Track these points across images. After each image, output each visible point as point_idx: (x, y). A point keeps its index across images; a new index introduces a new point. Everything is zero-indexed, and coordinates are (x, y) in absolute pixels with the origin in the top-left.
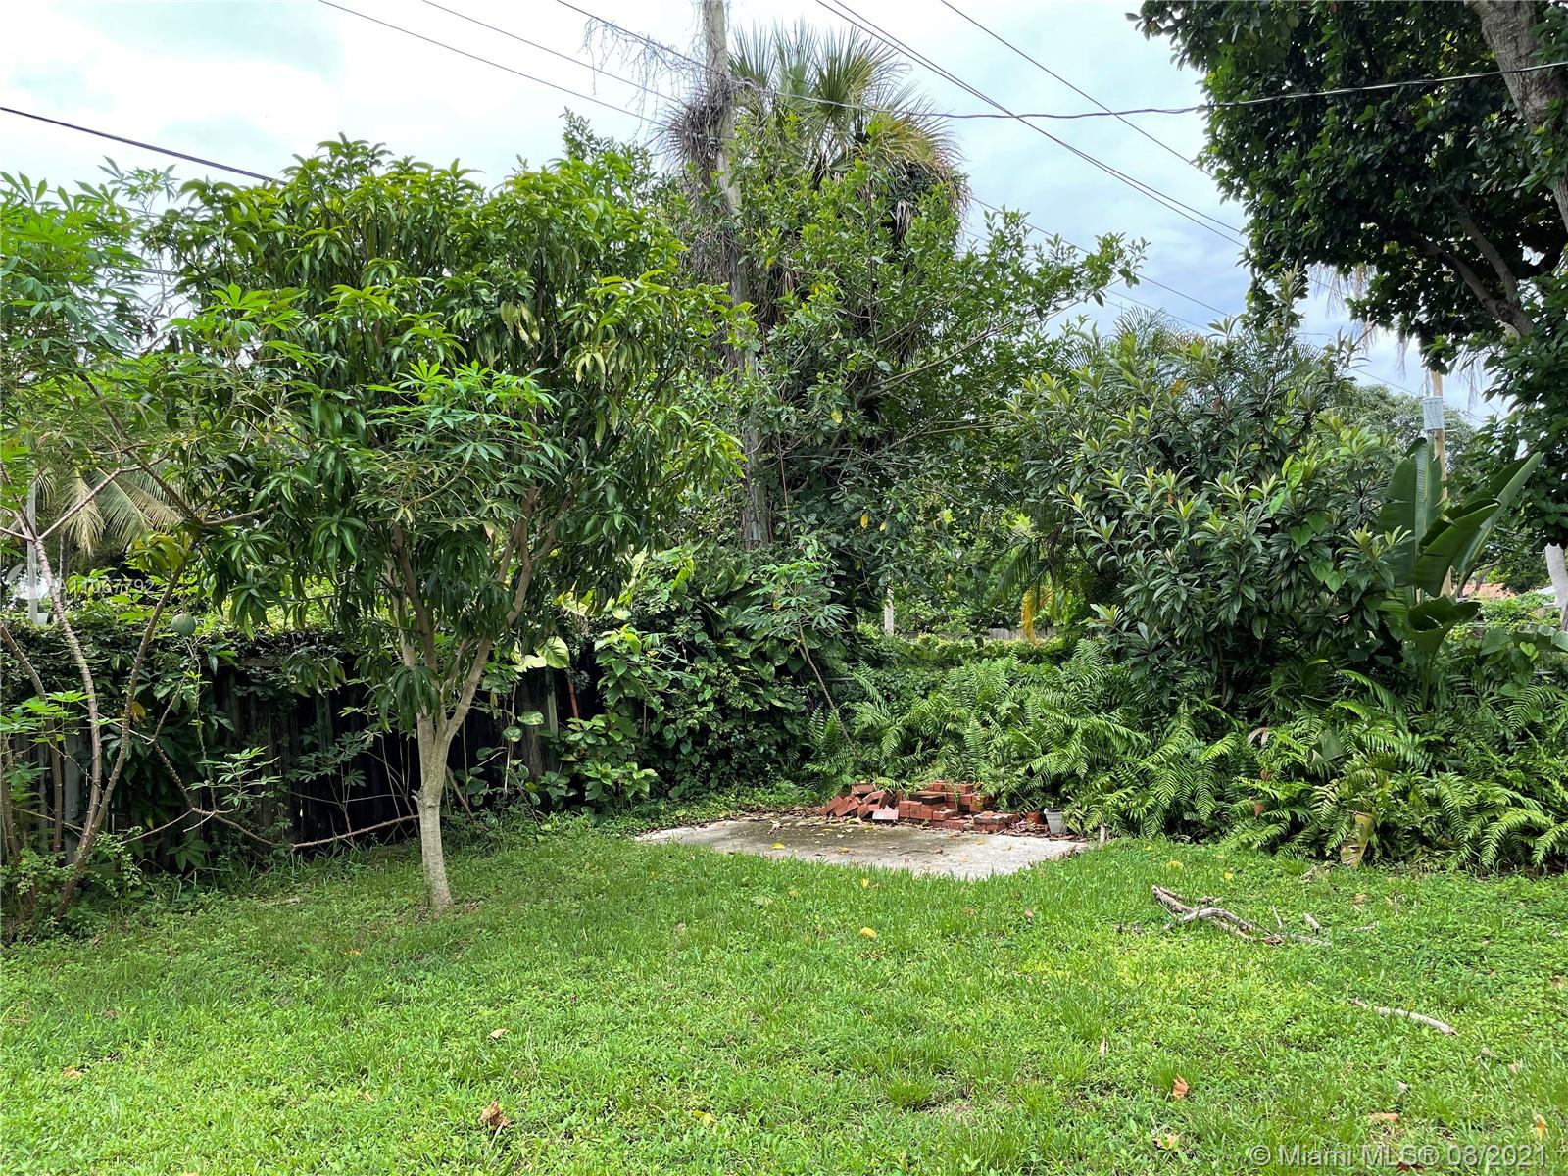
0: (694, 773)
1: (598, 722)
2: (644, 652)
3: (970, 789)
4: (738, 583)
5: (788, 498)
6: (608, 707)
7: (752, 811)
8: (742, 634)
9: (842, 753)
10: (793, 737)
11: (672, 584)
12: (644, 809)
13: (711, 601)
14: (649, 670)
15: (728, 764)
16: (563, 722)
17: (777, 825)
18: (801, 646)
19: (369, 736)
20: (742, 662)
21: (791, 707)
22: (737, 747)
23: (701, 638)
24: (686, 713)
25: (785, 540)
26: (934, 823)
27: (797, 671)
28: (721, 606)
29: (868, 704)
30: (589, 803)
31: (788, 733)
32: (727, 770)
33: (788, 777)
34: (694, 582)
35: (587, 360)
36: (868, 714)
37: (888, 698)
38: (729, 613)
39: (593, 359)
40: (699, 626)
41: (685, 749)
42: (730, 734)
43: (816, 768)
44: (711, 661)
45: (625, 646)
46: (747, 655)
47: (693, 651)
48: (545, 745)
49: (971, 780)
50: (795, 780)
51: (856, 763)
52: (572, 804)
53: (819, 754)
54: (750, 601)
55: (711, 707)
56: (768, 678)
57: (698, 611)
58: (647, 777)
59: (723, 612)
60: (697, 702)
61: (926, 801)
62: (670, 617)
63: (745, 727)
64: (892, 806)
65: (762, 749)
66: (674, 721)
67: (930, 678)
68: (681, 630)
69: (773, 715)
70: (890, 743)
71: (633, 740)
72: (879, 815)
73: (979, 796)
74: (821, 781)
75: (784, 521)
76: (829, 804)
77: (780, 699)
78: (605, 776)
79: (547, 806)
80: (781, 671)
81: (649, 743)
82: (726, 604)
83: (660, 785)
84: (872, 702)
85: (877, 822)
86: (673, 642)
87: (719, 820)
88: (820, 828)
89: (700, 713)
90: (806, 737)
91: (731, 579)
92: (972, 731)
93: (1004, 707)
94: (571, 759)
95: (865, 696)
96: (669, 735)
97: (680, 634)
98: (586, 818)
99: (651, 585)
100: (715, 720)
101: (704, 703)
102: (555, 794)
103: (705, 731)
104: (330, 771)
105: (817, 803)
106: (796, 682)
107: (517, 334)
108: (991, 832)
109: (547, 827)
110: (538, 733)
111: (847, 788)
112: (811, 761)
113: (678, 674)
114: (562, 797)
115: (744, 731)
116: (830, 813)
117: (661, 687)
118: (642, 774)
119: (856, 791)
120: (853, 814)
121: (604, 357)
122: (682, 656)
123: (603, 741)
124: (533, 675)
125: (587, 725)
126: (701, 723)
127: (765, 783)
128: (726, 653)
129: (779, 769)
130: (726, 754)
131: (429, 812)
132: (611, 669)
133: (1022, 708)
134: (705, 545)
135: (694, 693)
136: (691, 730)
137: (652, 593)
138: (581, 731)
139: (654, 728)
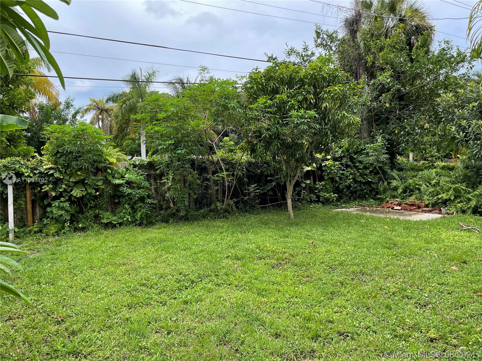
0: (347, 197)
1: (323, 183)
2: (334, 166)
3: (422, 202)
4: (360, 149)
5: (374, 125)
6: (325, 180)
7: (362, 206)
8: (360, 162)
9: (387, 193)
10: (374, 189)
11: (342, 149)
12: (334, 204)
13: (352, 153)
14: (336, 171)
15: (356, 195)
16: (315, 183)
17: (368, 209)
18: (376, 165)
19: (274, 184)
20: (360, 169)
21: (373, 181)
22: (358, 191)
23: (349, 163)
24: (345, 182)
25: (373, 137)
26: (410, 210)
27: (375, 172)
28: (355, 155)
29: (395, 181)
30: (321, 202)
31: (372, 187)
32: (356, 196)
33: (372, 198)
34: (348, 149)
35: (325, 105)
36: (394, 183)
37: (401, 179)
38: (357, 157)
39: (326, 105)
40: (349, 160)
41: (345, 190)
42: (357, 187)
43: (380, 197)
44: (352, 169)
45: (330, 165)
46: (362, 167)
47: (347, 166)
48: (310, 187)
49: (422, 200)
50: (374, 199)
51: (391, 195)
52: (318, 202)
53: (381, 193)
54: (363, 154)
55: (352, 180)
56: (367, 173)
57: (349, 156)
58: (335, 196)
59: (355, 157)
60: (348, 179)
61: (409, 205)
62: (341, 158)
63: (360, 186)
64: (400, 206)
65: (365, 191)
66: (342, 184)
67: (413, 174)
68: (344, 161)
69: (368, 183)
70: (400, 190)
71: (332, 188)
72: (396, 208)
73: (423, 204)
74: (381, 200)
75: (373, 132)
76: (383, 205)
77: (370, 179)
78: (325, 196)
79: (311, 201)
80: (371, 172)
81: (335, 189)
82: (356, 154)
83: (338, 199)
84: (396, 180)
85: (395, 209)
86: (342, 164)
87: (353, 208)
88: (379, 210)
89: (349, 182)
90: (377, 189)
91: (358, 148)
92: (423, 187)
93: (433, 182)
94: (317, 191)
95: (394, 179)
96: (341, 187)
97: (344, 162)
98: (320, 205)
99: (337, 150)
100: (353, 183)
101: (350, 179)
102: (313, 199)
103: (350, 186)
104: (266, 191)
105: (380, 205)
106: (375, 175)
107: (310, 101)
108: (426, 213)
109: (312, 206)
110: (309, 185)
111: (388, 202)
112: (379, 195)
113: (343, 172)
114: (314, 200)
115: (360, 187)
116: (383, 207)
117: (339, 175)
118: (334, 195)
119: (390, 202)
120: (389, 207)
121: (328, 104)
122: (344, 168)
123: (324, 188)
124: (308, 171)
125: (320, 184)
126: (349, 184)
127: (366, 200)
128: (356, 167)
129: (370, 197)
130: (355, 192)
131: (289, 199)
132: (326, 170)
133: (439, 182)
134: (351, 139)
135: (347, 177)
136: (346, 186)
137: (337, 152)
138: (319, 185)
139: (337, 185)
